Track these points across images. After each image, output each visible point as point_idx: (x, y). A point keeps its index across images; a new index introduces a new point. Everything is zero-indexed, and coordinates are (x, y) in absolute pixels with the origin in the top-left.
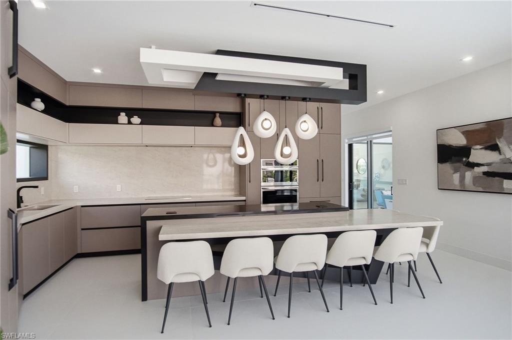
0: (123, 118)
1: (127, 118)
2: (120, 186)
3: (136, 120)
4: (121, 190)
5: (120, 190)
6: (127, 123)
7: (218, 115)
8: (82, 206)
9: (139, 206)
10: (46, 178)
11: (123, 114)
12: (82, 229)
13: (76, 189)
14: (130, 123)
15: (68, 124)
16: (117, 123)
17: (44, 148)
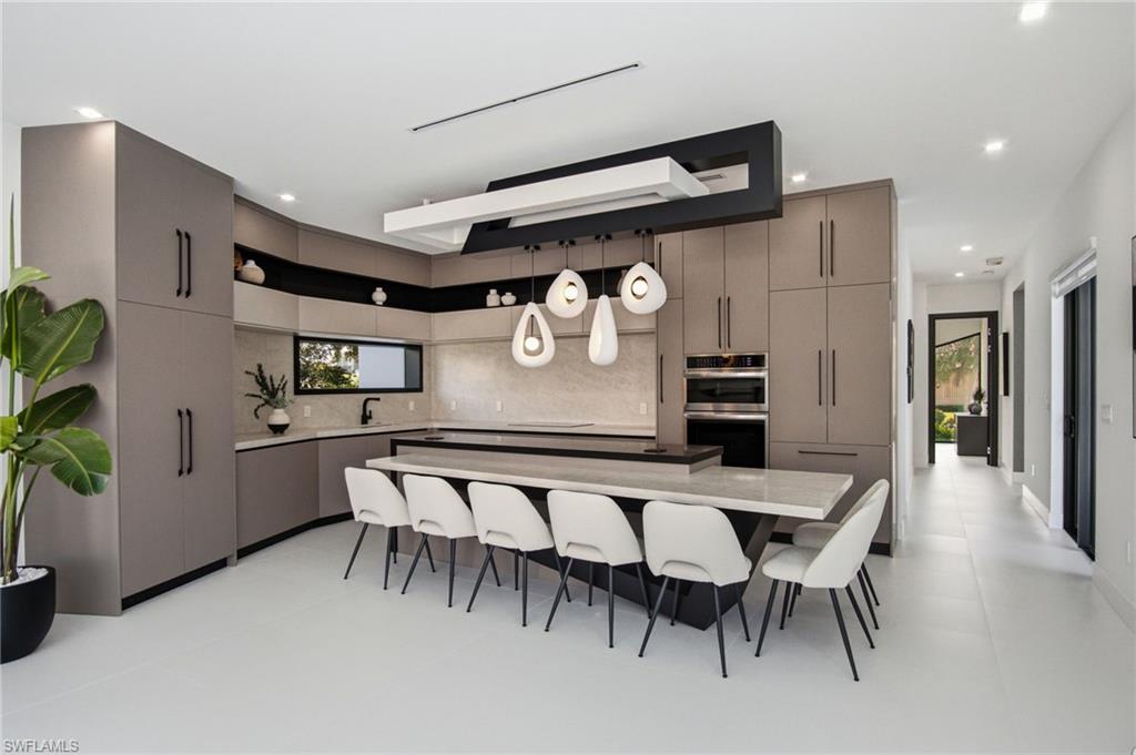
0: (492, 297)
1: (497, 296)
2: (501, 403)
3: (509, 298)
4: (502, 409)
6: (498, 304)
10: (420, 390)
11: (493, 292)
13: (454, 403)
14: (502, 305)
15: (430, 314)
16: (485, 306)
17: (418, 348)
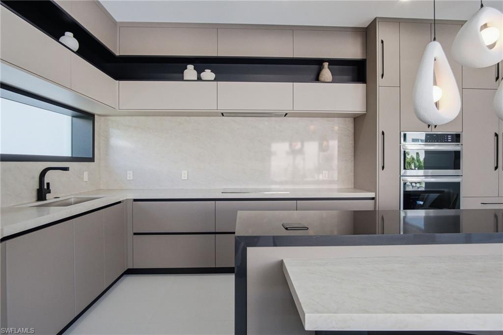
0: (190, 72)
1: (195, 72)
2: (186, 172)
3: (208, 74)
4: (188, 178)
5: (186, 178)
6: (196, 79)
7: (326, 65)
8: (135, 200)
9: (214, 202)
10: (92, 160)
11: (190, 67)
12: (135, 234)
13: (130, 176)
14: (199, 79)
15: (118, 81)
16: (182, 79)
17: (88, 116)
